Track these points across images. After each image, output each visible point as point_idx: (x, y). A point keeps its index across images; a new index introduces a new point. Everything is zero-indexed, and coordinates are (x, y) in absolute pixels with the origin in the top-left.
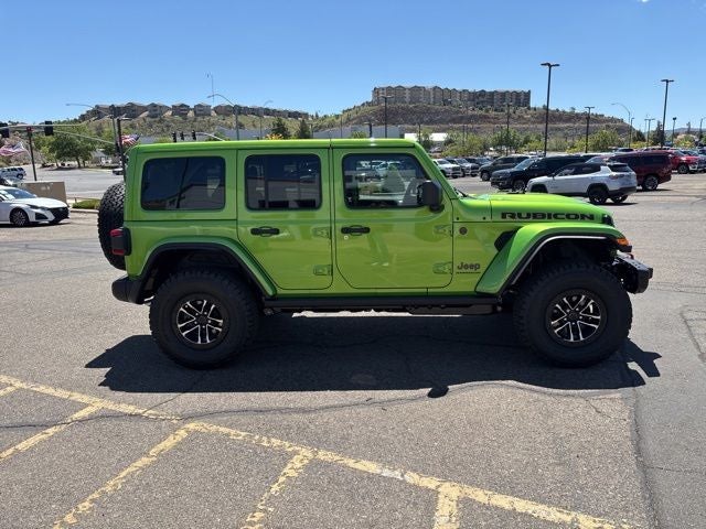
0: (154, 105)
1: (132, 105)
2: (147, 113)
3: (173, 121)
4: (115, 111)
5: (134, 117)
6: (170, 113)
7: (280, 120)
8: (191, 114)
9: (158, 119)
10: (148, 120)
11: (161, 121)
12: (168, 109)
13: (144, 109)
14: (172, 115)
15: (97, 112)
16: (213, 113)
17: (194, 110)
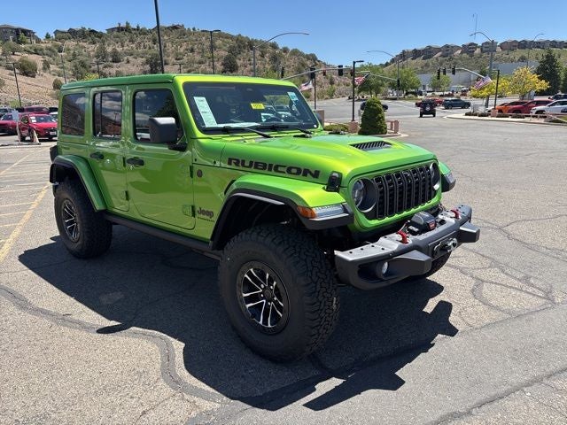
0: (447, 46)
1: (430, 47)
2: (440, 53)
3: (460, 59)
4: (416, 54)
5: (430, 57)
6: (459, 52)
7: (550, 52)
8: (478, 51)
9: (447, 58)
10: (440, 59)
11: (451, 59)
12: (458, 48)
13: (439, 50)
14: (462, 53)
15: (403, 56)
16: (499, 49)
17: (481, 48)
